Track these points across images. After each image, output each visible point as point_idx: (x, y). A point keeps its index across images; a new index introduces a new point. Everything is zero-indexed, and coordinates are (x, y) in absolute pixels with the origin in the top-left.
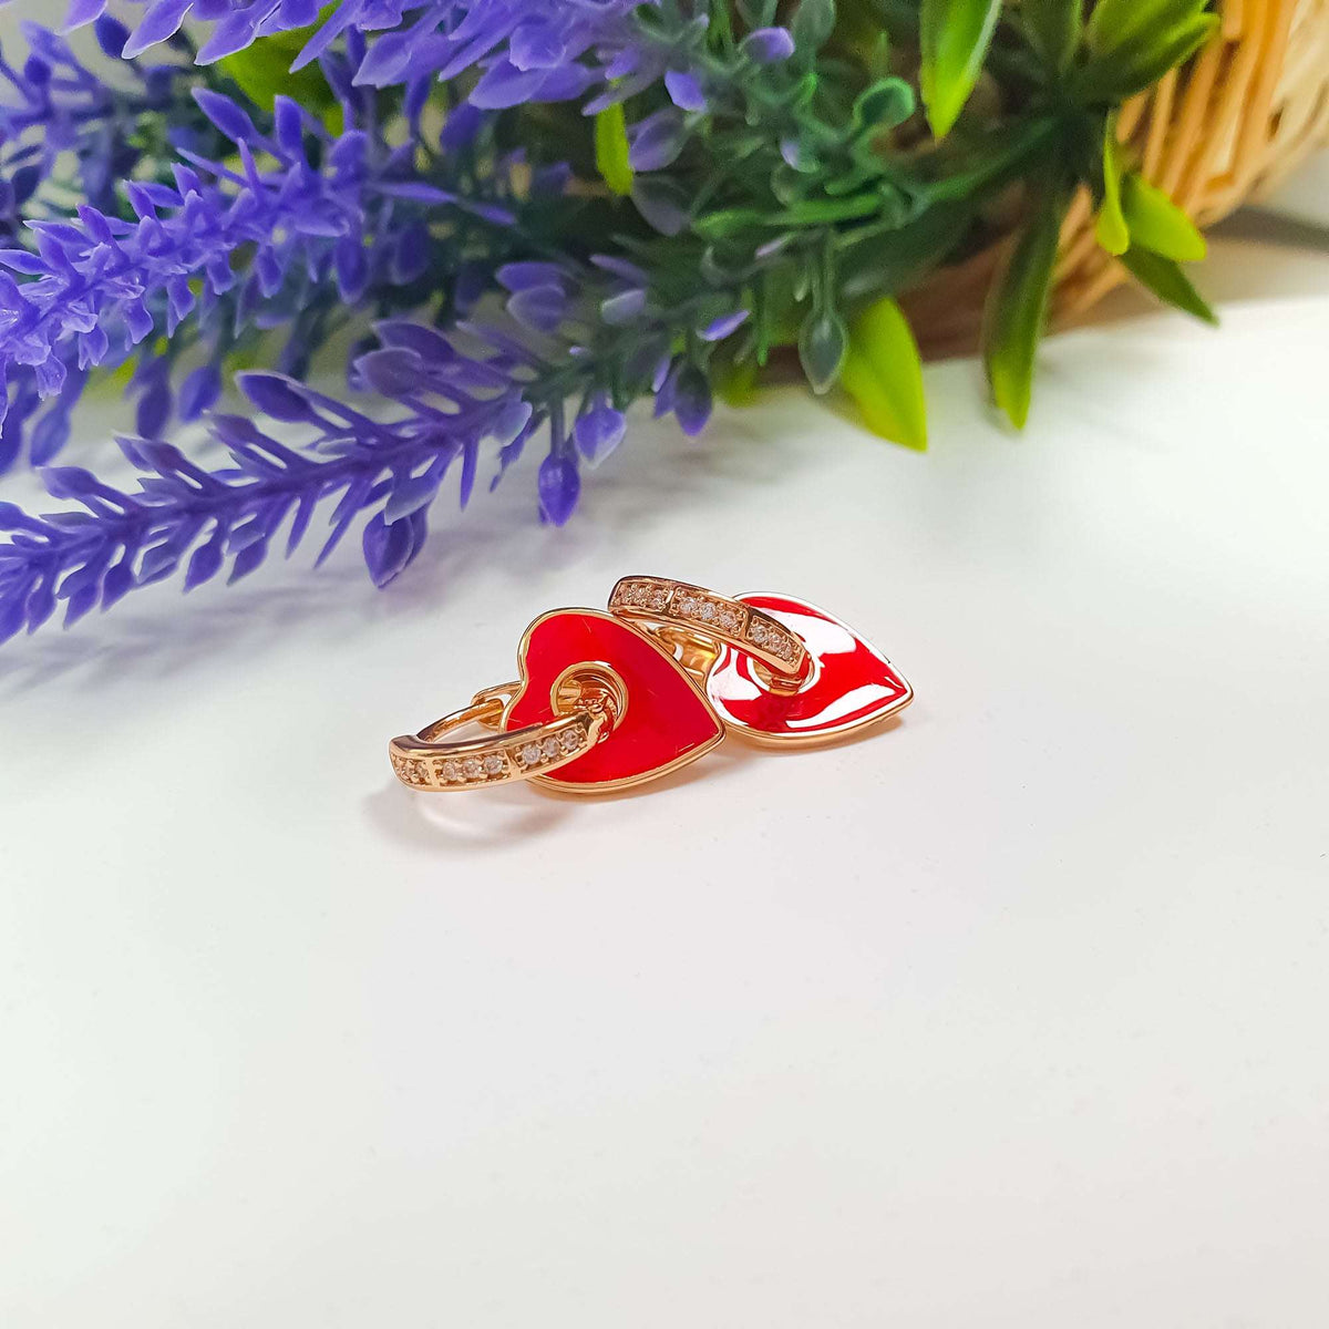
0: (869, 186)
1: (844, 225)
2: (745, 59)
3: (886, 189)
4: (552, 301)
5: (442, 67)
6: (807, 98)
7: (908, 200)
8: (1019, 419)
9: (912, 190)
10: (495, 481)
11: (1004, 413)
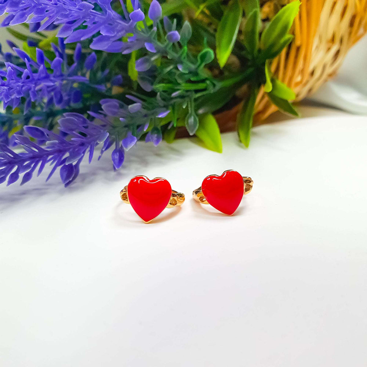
0: (203, 81)
1: (197, 91)
2: (167, 41)
3: (208, 82)
4: (115, 107)
5: (82, 37)
6: (185, 54)
7: (214, 85)
8: (247, 146)
9: (215, 82)
10: (100, 157)
11: (243, 144)
